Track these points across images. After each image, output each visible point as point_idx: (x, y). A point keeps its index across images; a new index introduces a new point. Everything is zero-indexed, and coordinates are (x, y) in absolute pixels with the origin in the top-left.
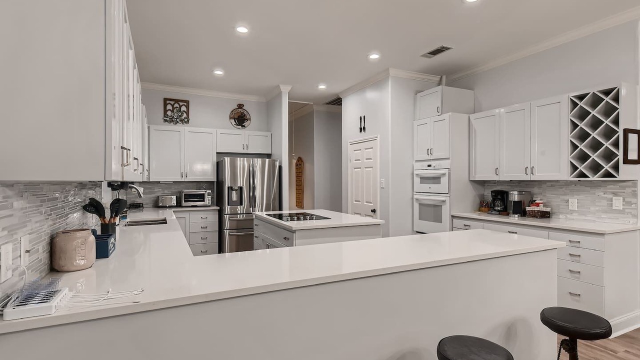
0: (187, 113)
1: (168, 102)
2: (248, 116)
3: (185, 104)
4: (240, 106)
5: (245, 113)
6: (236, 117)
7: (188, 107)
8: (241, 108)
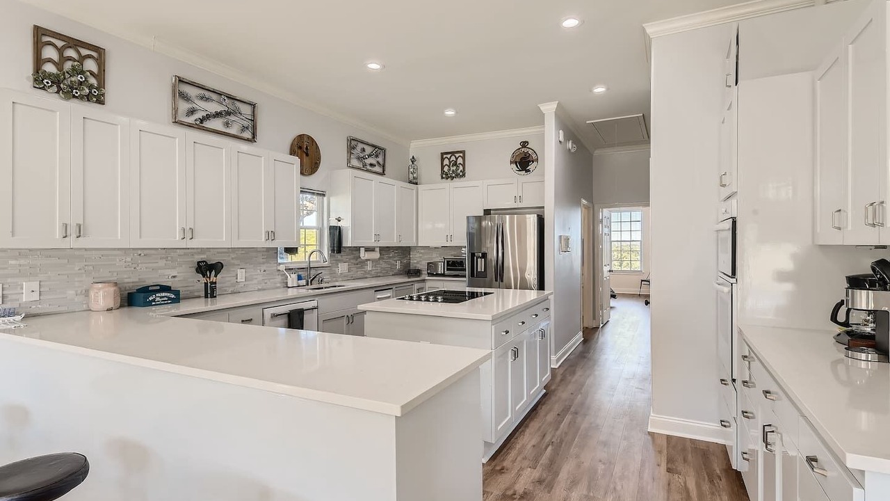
0: (464, 165)
1: (445, 156)
2: (534, 156)
3: (461, 155)
4: (524, 144)
5: (530, 152)
6: (518, 160)
7: (464, 158)
8: (525, 147)
